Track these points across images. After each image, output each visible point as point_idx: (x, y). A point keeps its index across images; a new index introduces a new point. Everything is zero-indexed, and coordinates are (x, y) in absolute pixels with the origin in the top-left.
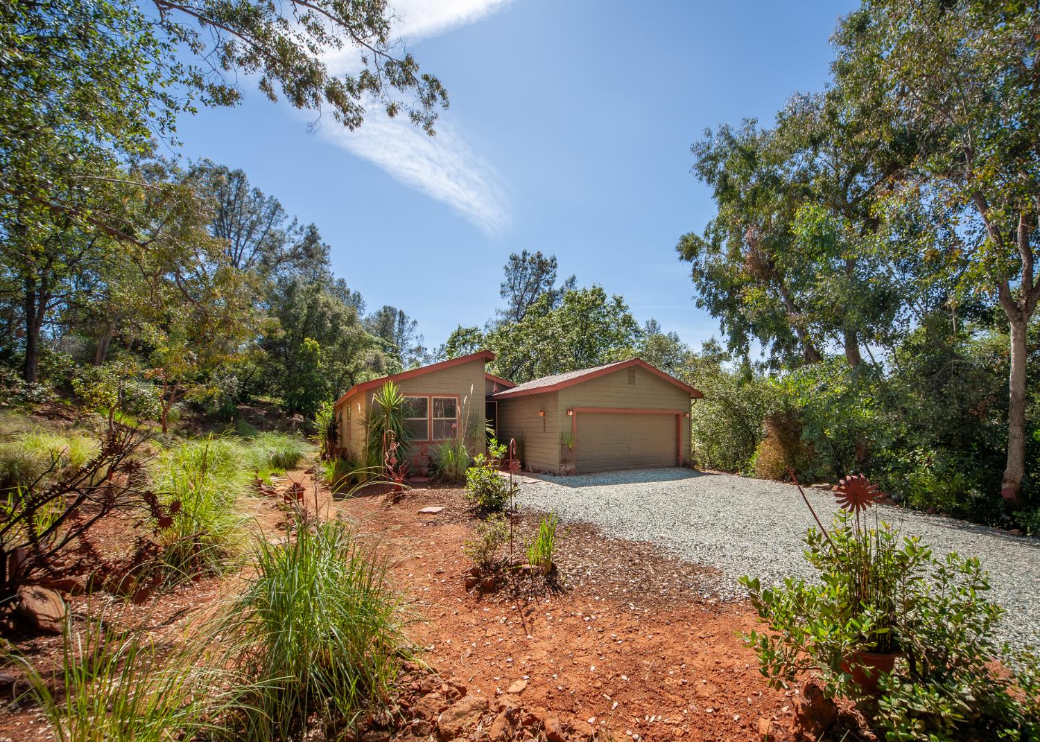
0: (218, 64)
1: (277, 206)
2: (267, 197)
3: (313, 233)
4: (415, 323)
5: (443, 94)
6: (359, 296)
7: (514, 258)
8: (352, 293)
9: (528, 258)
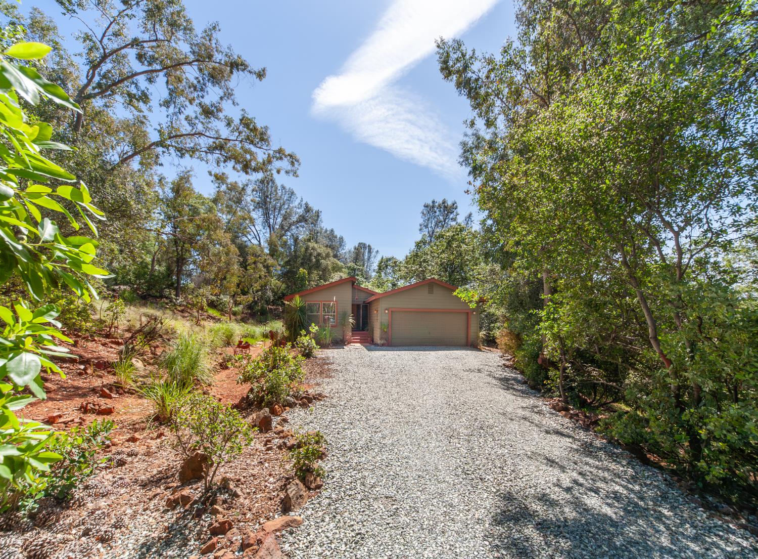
0: (216, 165)
1: (292, 193)
2: (287, 188)
3: (307, 207)
4: (377, 252)
5: (298, 161)
6: (342, 238)
7: (426, 206)
8: (338, 237)
9: (437, 204)
